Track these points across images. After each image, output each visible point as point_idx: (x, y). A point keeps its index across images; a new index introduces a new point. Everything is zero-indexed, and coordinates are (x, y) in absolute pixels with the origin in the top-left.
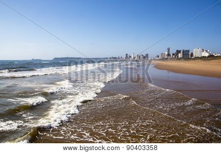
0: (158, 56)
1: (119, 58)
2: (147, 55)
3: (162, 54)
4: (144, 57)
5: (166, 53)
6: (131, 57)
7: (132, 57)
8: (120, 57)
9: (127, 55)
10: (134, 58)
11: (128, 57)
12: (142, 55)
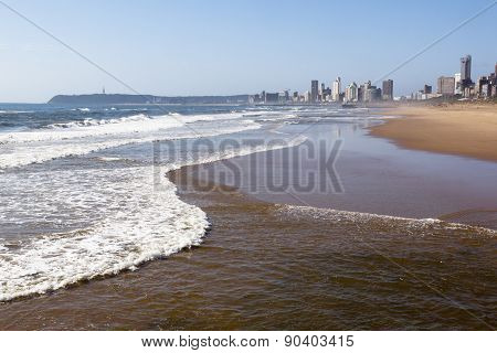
0: (428, 89)
1: (287, 96)
2: (389, 85)
3: (442, 81)
4: (377, 94)
5: (458, 78)
6: (328, 92)
7: (335, 92)
8: (291, 94)
9: (315, 84)
10: (342, 96)
11: (318, 93)
12: (370, 87)
